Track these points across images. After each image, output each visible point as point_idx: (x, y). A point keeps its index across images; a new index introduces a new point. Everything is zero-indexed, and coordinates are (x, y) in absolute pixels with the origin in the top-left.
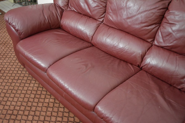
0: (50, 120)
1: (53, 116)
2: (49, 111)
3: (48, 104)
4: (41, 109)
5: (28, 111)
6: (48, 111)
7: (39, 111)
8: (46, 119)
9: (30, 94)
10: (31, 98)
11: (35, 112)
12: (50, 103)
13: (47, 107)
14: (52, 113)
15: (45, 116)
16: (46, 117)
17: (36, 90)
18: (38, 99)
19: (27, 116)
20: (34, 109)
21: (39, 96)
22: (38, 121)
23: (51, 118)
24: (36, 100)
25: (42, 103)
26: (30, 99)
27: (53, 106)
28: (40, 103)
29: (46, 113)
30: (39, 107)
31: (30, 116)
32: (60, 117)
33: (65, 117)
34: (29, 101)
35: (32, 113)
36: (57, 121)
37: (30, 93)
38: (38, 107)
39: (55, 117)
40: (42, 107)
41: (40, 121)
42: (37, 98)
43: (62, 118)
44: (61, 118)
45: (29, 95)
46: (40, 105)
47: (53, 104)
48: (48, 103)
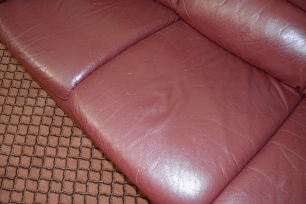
0: (86, 191)
1: (91, 182)
2: (83, 170)
3: (80, 151)
4: (64, 165)
5: (37, 168)
6: (80, 169)
7: (60, 169)
8: (77, 190)
9: (39, 126)
10: (42, 136)
11: (52, 170)
12: (83, 149)
13: (78, 159)
14: (88, 174)
15: (74, 182)
16: (77, 183)
17: (51, 114)
18: (56, 139)
19: (35, 181)
20: (49, 163)
21: (59, 129)
22: (60, 194)
23: (87, 186)
24: (53, 141)
25: (66, 149)
26: (40, 138)
27: (89, 156)
28: (63, 148)
29: (76, 173)
30: (60, 160)
31: (43, 181)
32: (106, 184)
33: (117, 185)
34: (39, 143)
35: (47, 174)
36: (101, 195)
37: (38, 124)
38: (58, 159)
39: (96, 183)
40: (65, 159)
41: (64, 195)
42: (55, 136)
43: (111, 186)
44: (109, 187)
45: (37, 128)
46: (63, 153)
47: (89, 150)
48: (79, 149)
